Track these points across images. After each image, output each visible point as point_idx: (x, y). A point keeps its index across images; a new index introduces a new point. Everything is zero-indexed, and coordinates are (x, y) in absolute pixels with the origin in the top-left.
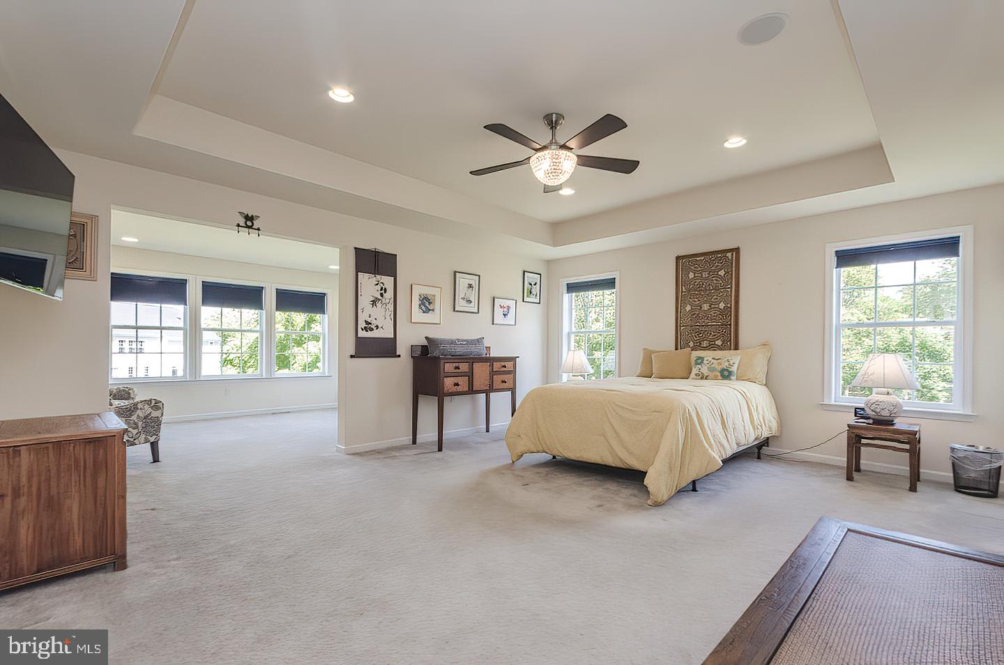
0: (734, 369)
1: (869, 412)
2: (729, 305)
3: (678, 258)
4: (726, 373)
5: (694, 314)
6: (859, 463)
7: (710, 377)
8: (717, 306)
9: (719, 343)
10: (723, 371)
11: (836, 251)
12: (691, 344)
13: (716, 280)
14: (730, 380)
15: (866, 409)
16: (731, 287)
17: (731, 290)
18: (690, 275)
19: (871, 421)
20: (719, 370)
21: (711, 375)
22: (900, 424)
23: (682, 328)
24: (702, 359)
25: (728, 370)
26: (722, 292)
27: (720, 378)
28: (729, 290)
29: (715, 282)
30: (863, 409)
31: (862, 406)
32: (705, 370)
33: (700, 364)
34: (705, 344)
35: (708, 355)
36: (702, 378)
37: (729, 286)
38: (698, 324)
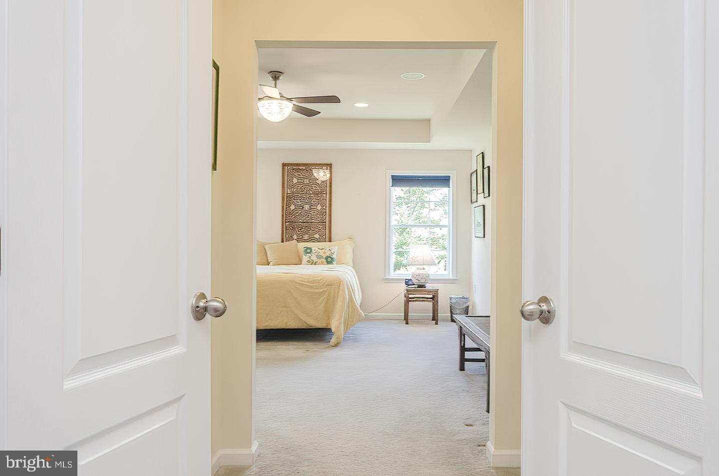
0: (334, 256)
1: (415, 281)
2: (324, 207)
3: (284, 165)
4: (329, 259)
5: (297, 213)
6: (408, 315)
7: (318, 263)
8: (315, 207)
9: (317, 236)
10: (327, 258)
11: (392, 176)
12: (295, 237)
13: (315, 187)
14: (333, 264)
15: (413, 279)
16: (326, 193)
17: (326, 196)
18: (294, 180)
19: (417, 286)
20: (324, 257)
21: (320, 261)
22: (429, 286)
23: (287, 223)
24: (310, 249)
25: (330, 257)
26: (319, 196)
27: (326, 263)
28: (325, 195)
29: (314, 188)
30: (411, 280)
31: (410, 278)
32: (314, 258)
33: (309, 253)
34: (306, 237)
35: (314, 246)
36: (312, 264)
37: (325, 193)
38: (300, 221)
